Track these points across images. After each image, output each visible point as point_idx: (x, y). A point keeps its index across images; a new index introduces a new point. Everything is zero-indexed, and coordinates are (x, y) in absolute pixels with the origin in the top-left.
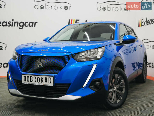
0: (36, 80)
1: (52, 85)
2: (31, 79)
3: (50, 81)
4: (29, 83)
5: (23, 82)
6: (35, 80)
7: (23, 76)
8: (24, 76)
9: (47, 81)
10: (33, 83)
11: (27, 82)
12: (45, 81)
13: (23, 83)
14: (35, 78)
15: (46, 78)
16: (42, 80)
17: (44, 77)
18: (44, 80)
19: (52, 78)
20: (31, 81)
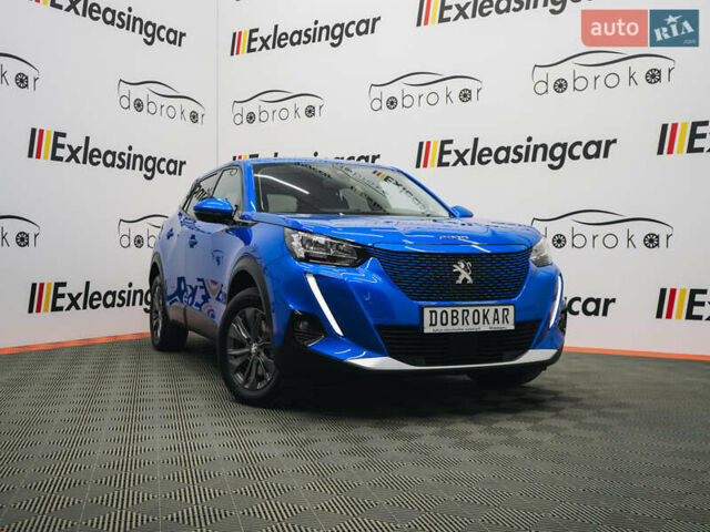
0: (470, 319)
1: (512, 327)
2: (453, 317)
3: (505, 318)
4: (450, 328)
5: (428, 329)
6: (465, 319)
7: (427, 311)
8: (431, 312)
9: (498, 320)
10: (461, 328)
11: (440, 328)
12: (494, 320)
13: (426, 331)
14: (466, 313)
15: (496, 311)
16: (485, 317)
17: (492, 309)
18: (491, 316)
19: (511, 308)
20: (453, 324)
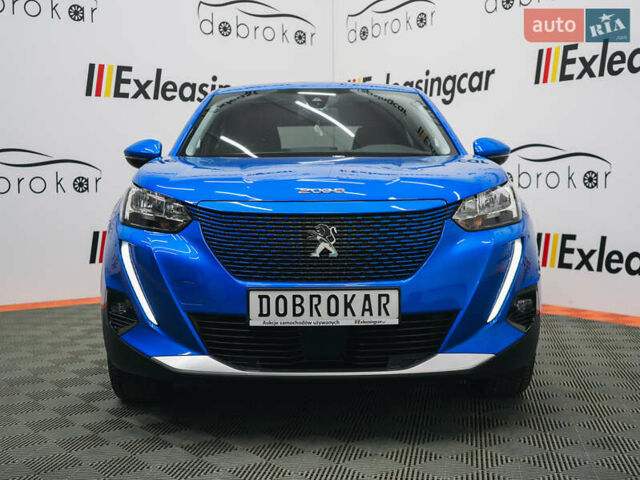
0: (323, 308)
1: (396, 322)
2: (295, 305)
3: (383, 308)
4: (289, 320)
5: (255, 321)
6: (316, 308)
7: (254, 297)
8: (261, 297)
9: (370, 310)
10: (307, 320)
12: (364, 310)
13: (252, 323)
14: (315, 301)
15: (367, 297)
16: (348, 305)
17: (360, 295)
18: (357, 305)
20: (295, 315)
